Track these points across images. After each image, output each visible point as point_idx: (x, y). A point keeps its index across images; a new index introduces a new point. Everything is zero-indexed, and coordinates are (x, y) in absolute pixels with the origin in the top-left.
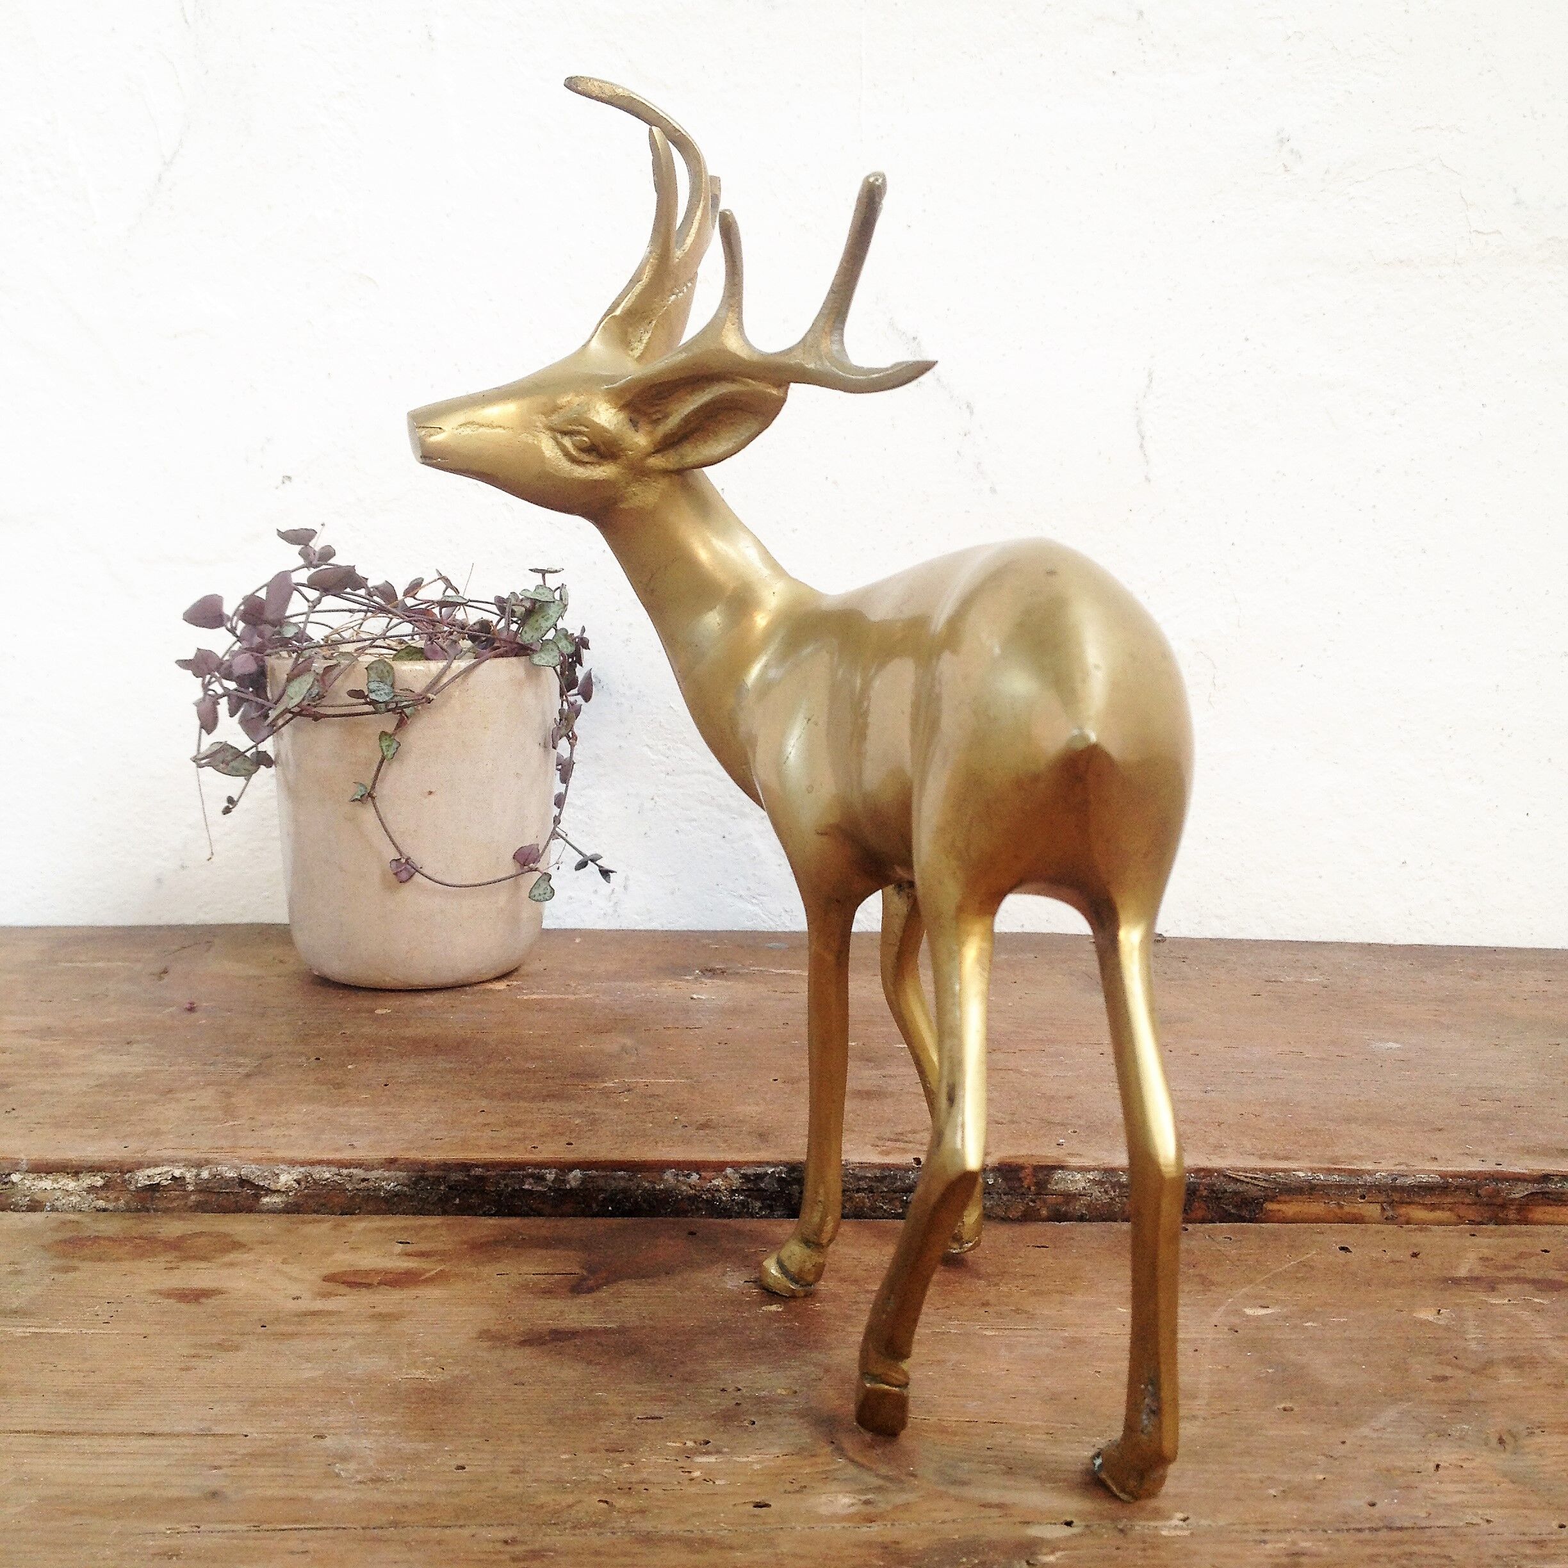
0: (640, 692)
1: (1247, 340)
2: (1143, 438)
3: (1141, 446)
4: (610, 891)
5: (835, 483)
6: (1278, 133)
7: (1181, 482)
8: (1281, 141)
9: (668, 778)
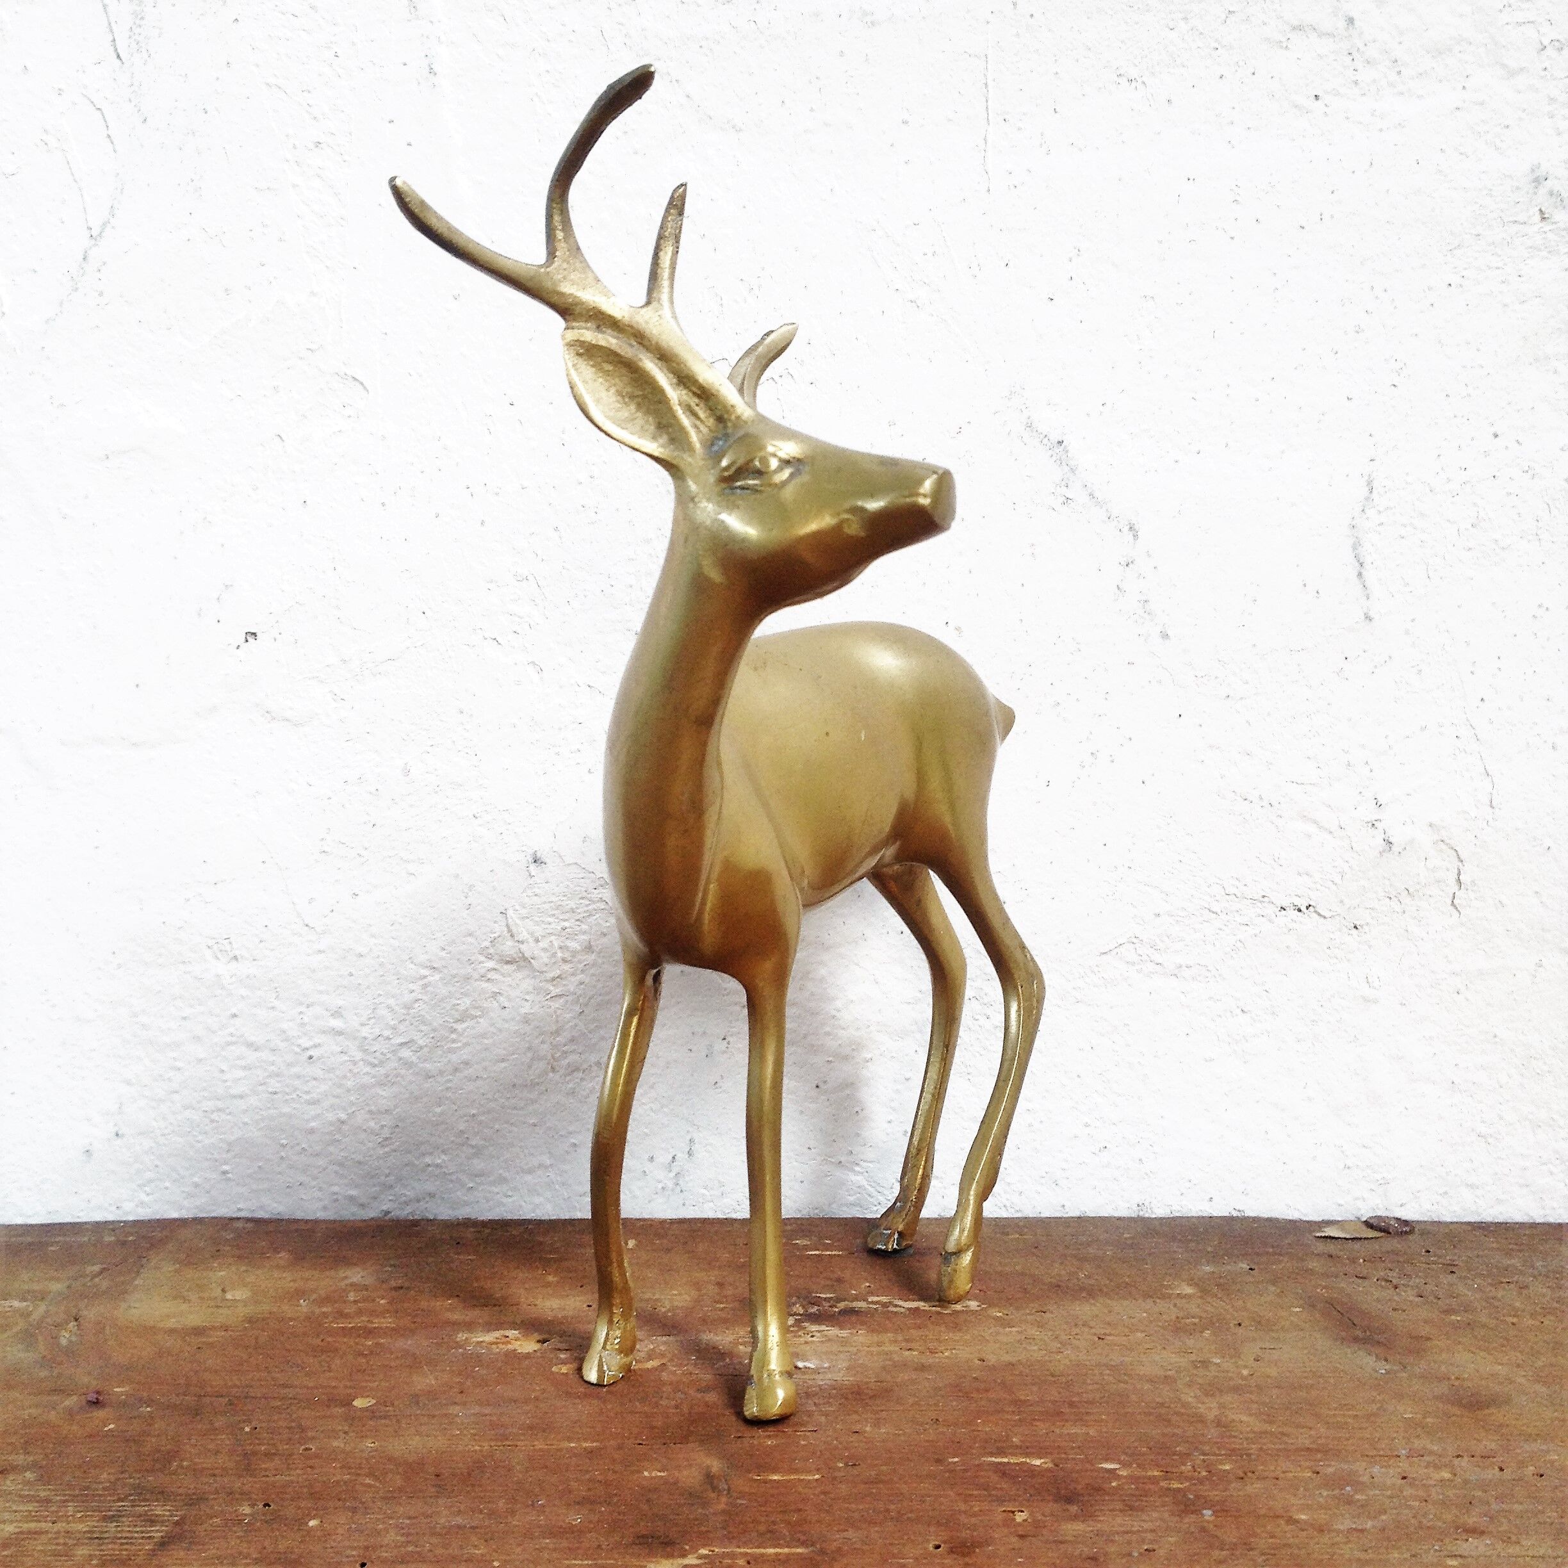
1: (1496, 436)
2: (1361, 564)
3: (1360, 575)
4: (670, 1158)
6: (1533, 170)
7: (1413, 620)
8: (1537, 180)
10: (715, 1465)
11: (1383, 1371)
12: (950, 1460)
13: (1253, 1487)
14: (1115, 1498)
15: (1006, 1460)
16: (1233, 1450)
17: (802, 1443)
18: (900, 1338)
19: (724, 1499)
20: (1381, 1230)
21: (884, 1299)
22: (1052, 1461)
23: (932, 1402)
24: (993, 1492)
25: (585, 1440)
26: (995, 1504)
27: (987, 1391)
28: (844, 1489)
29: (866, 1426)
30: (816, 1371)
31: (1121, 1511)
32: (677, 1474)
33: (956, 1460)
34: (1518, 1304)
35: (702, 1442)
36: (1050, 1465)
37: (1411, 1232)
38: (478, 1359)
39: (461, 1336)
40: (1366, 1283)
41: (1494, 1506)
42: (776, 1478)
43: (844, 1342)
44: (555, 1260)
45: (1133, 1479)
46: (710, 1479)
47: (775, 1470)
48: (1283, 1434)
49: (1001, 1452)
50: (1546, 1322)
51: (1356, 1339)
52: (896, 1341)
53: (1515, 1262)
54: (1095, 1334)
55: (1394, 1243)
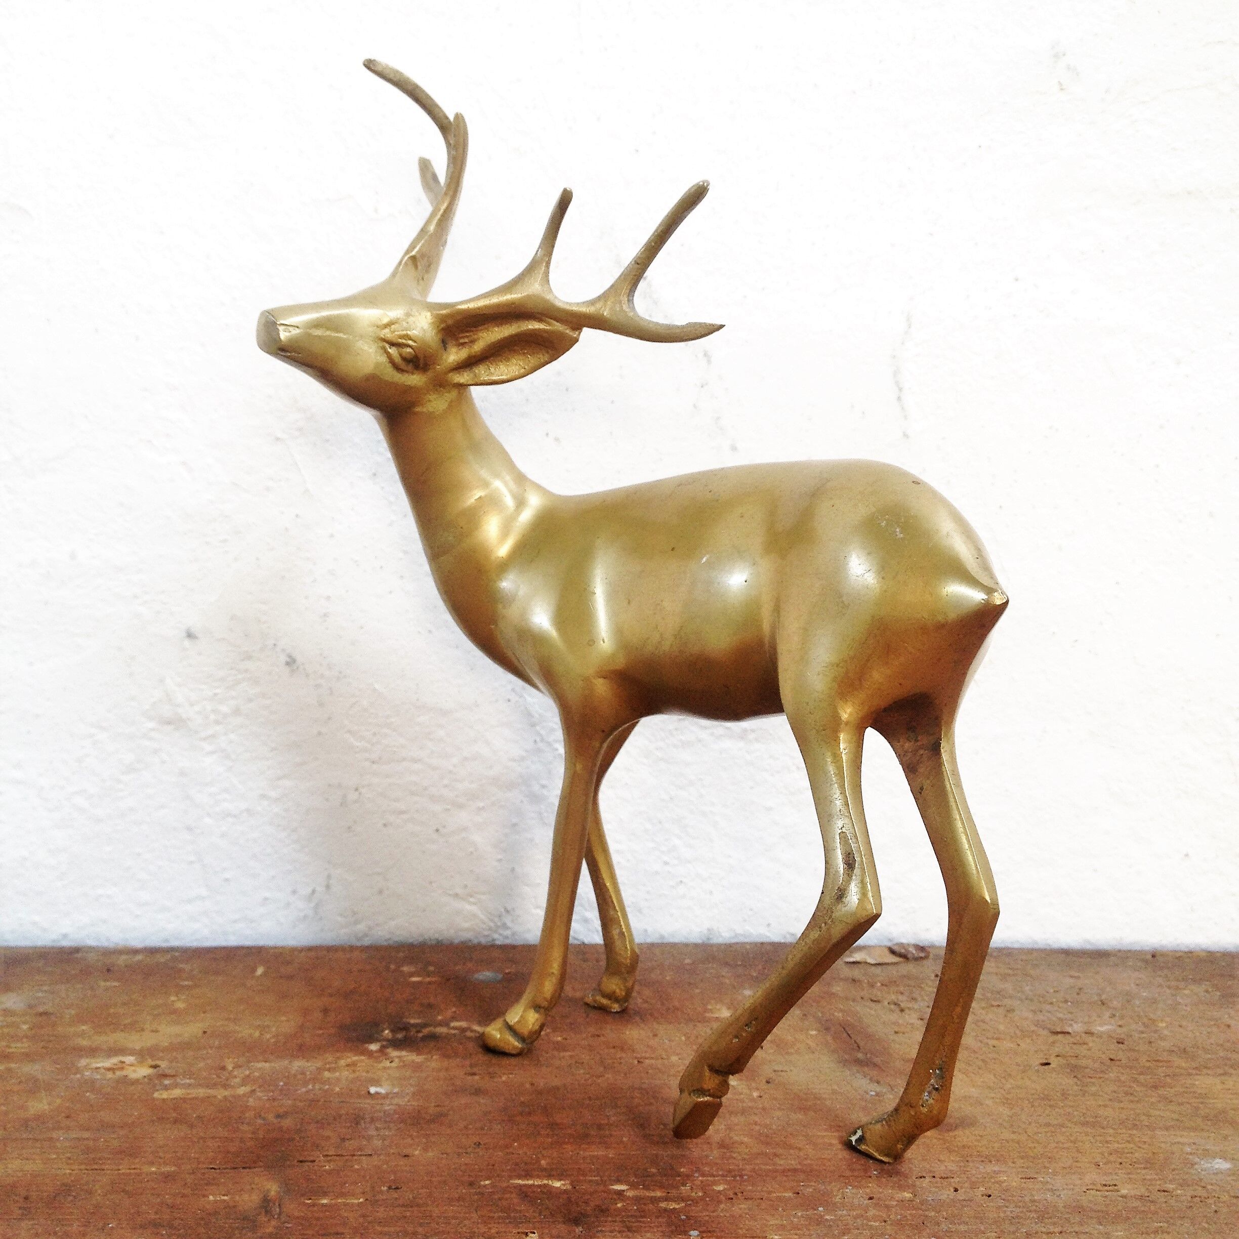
0: (340, 673)
1: (1017, 280)
2: (900, 390)
3: (899, 399)
4: (311, 891)
5: (557, 439)
6: (1053, 47)
7: (944, 439)
8: (1056, 56)
9: (375, 766)
10: (273, 1188)
11: (873, 1093)
12: (482, 1183)
13: (740, 1207)
14: (618, 1219)
15: (531, 1182)
16: (730, 1171)
17: (356, 1167)
18: (468, 1062)
19: (273, 1223)
20: (900, 955)
21: (463, 1024)
22: (571, 1184)
23: (478, 1125)
24: (512, 1215)
25: (165, 1164)
26: (511, 1226)
27: (529, 1114)
28: (381, 1213)
29: (416, 1149)
30: (385, 1096)
31: (620, 1232)
32: (237, 1198)
33: (487, 1182)
34: (1002, 1027)
35: (268, 1167)
36: (569, 1187)
37: (926, 957)
38: (91, 1084)
39: (83, 1062)
40: (878, 1006)
41: (944, 1227)
42: (325, 1201)
43: (417, 1067)
44: (189, 987)
45: (637, 1200)
46: (266, 1204)
47: (325, 1194)
48: (775, 1155)
49: (528, 1175)
50: (1023, 1045)
51: (858, 1062)
52: (463, 1066)
53: (1008, 986)
54: (636, 1058)
55: (909, 968)
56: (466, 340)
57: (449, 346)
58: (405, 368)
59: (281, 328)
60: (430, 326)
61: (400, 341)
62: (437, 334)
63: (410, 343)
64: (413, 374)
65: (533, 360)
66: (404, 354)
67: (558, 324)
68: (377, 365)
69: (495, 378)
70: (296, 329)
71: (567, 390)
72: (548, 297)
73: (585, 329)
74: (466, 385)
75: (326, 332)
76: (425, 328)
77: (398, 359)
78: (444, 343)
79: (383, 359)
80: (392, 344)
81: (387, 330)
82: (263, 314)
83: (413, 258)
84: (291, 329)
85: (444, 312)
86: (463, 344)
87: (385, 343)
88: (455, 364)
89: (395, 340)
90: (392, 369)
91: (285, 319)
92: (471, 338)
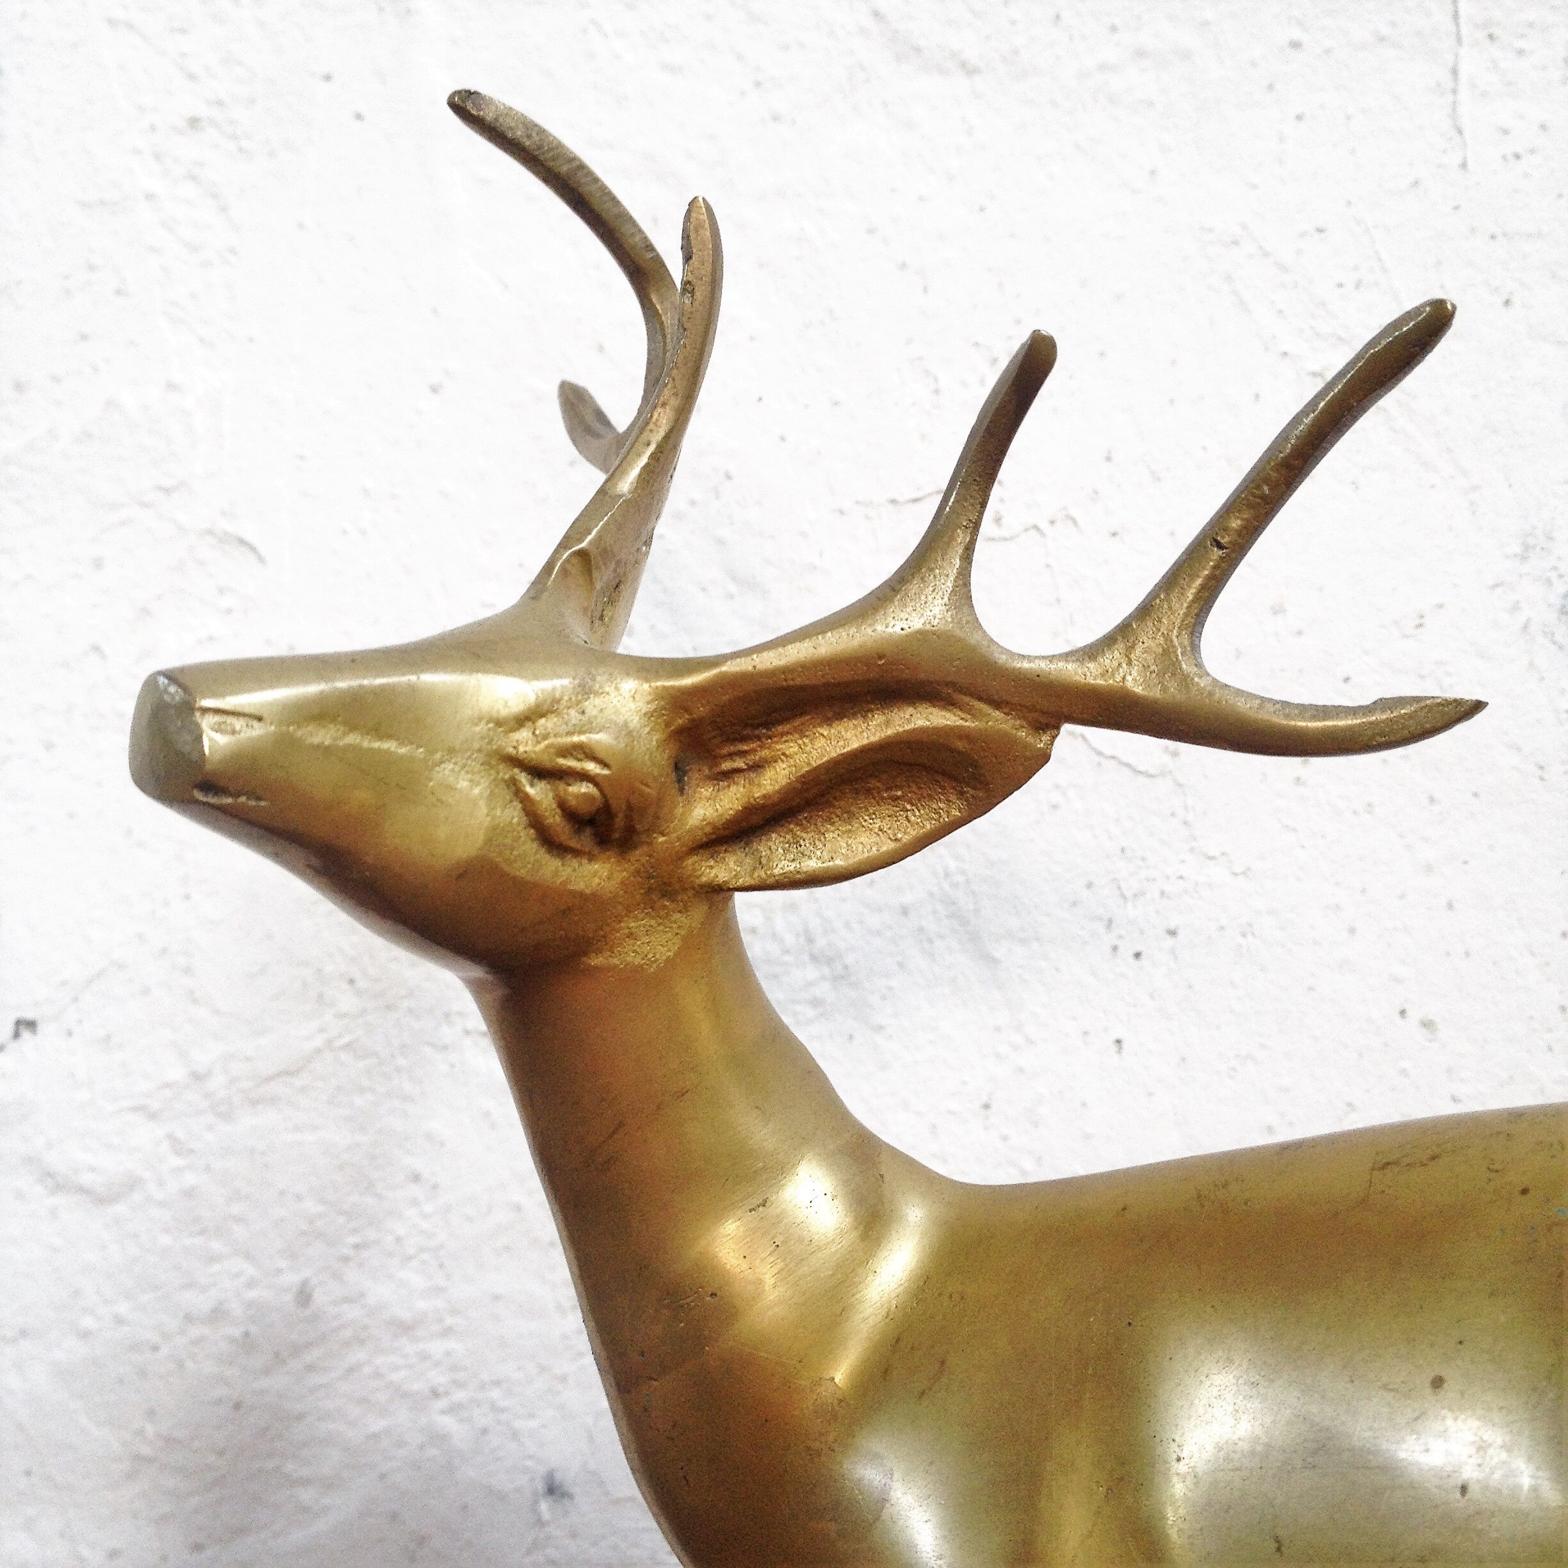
56: (740, 763)
57: (693, 777)
58: (573, 843)
59: (206, 723)
60: (644, 721)
61: (562, 761)
62: (662, 744)
63: (591, 767)
64: (591, 858)
65: (918, 821)
66: (573, 802)
67: (997, 714)
68: (495, 832)
69: (812, 865)
70: (255, 724)
71: (1450, 906)
72: (974, 639)
73: (1067, 728)
74: (730, 890)
75: (345, 734)
76: (631, 726)
77: (554, 819)
78: (679, 769)
79: (513, 815)
80: (538, 772)
81: (524, 734)
82: (150, 683)
83: (582, 554)
84: (238, 724)
85: (688, 681)
86: (728, 775)
87: (516, 770)
88: (708, 829)
89: (546, 761)
90: (535, 845)
91: (215, 695)
92: (752, 758)
